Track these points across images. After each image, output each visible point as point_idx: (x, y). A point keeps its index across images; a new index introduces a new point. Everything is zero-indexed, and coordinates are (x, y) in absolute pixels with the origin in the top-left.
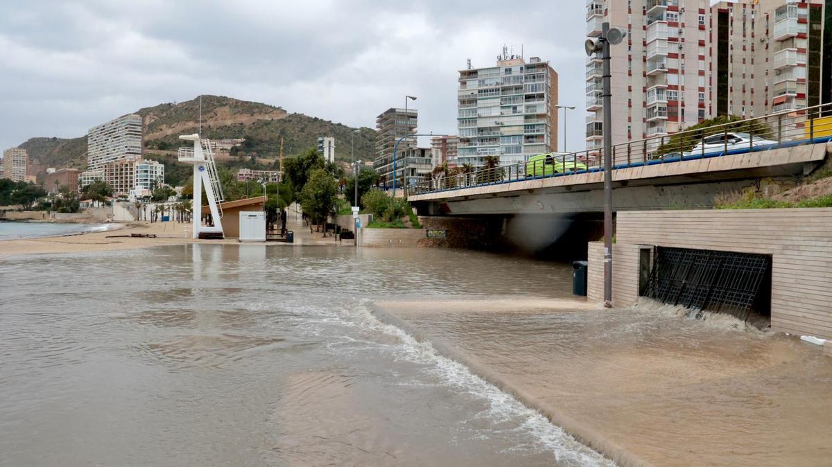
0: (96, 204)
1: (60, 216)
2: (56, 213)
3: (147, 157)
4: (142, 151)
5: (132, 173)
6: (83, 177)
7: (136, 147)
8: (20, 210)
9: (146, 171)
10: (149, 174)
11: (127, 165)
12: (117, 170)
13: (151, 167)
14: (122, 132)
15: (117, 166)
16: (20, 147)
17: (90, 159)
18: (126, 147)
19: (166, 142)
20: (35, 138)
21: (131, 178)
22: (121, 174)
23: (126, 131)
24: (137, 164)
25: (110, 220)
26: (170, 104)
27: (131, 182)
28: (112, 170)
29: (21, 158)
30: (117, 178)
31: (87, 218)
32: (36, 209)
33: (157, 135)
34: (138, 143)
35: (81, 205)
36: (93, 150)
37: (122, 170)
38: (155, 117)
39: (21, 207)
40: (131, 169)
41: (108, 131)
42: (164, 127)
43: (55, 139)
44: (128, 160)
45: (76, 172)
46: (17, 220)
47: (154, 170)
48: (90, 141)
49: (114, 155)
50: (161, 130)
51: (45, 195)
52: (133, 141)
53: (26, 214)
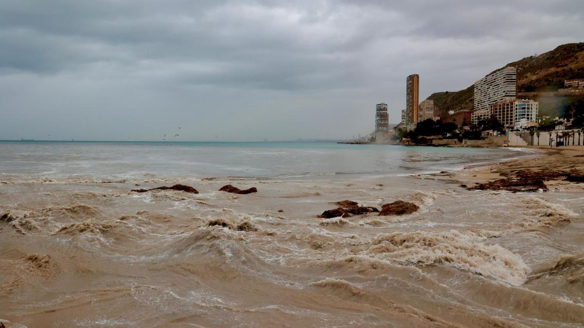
0: (495, 133)
1: (469, 142)
2: (467, 140)
3: (519, 98)
4: (516, 93)
5: (512, 111)
6: (475, 115)
7: (512, 91)
8: (440, 139)
9: (524, 108)
10: (526, 110)
11: (508, 105)
12: (500, 109)
13: (528, 105)
14: (500, 81)
15: (500, 106)
16: (427, 99)
17: (476, 103)
18: (504, 92)
19: (533, 85)
20: (435, 93)
21: (511, 114)
22: (504, 111)
23: (504, 80)
24: (517, 103)
25: (506, 145)
26: (531, 57)
27: (512, 117)
28: (496, 109)
29: (431, 106)
30: (500, 115)
31: (489, 144)
32: (449, 138)
33: (524, 81)
34: (513, 88)
35: (483, 134)
36: (477, 97)
37: (504, 108)
38: (520, 69)
39: (441, 136)
40: (512, 107)
41: (490, 80)
42: (529, 74)
43: (447, 92)
44: (508, 101)
45: (470, 113)
46: (439, 145)
47: (530, 107)
48: (475, 91)
49: (495, 98)
50: (527, 77)
51: (455, 127)
52: (509, 86)
53: (445, 141)
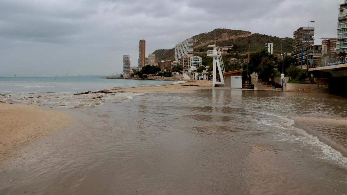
0: (177, 73)
1: (165, 78)
2: (164, 77)
3: (195, 55)
4: (194, 52)
5: (190, 61)
6: (173, 63)
7: (191, 51)
8: (153, 76)
9: (195, 60)
10: (196, 61)
11: (188, 58)
12: (184, 60)
13: (197, 59)
14: (186, 46)
15: (184, 59)
16: (153, 53)
17: (175, 56)
18: (188, 51)
19: (202, 48)
20: (157, 50)
21: (190, 63)
22: (186, 62)
23: (188, 45)
24: (192, 58)
25: (182, 79)
26: (204, 33)
27: (190, 65)
28: (183, 60)
29: (153, 57)
30: (184, 63)
31: (174, 79)
32: (158, 75)
33: (199, 46)
34: (192, 50)
35: (172, 74)
36: (176, 53)
37: (186, 60)
38: (198, 39)
39: (153, 75)
40: (190, 60)
41: (181, 46)
42: (201, 43)
43: (164, 50)
44: (188, 56)
45: (171, 62)
46: (152, 79)
47: (198, 60)
48: (175, 50)
49: (184, 55)
50: (201, 44)
51: (160, 70)
52: (190, 49)
53: (155, 77)
